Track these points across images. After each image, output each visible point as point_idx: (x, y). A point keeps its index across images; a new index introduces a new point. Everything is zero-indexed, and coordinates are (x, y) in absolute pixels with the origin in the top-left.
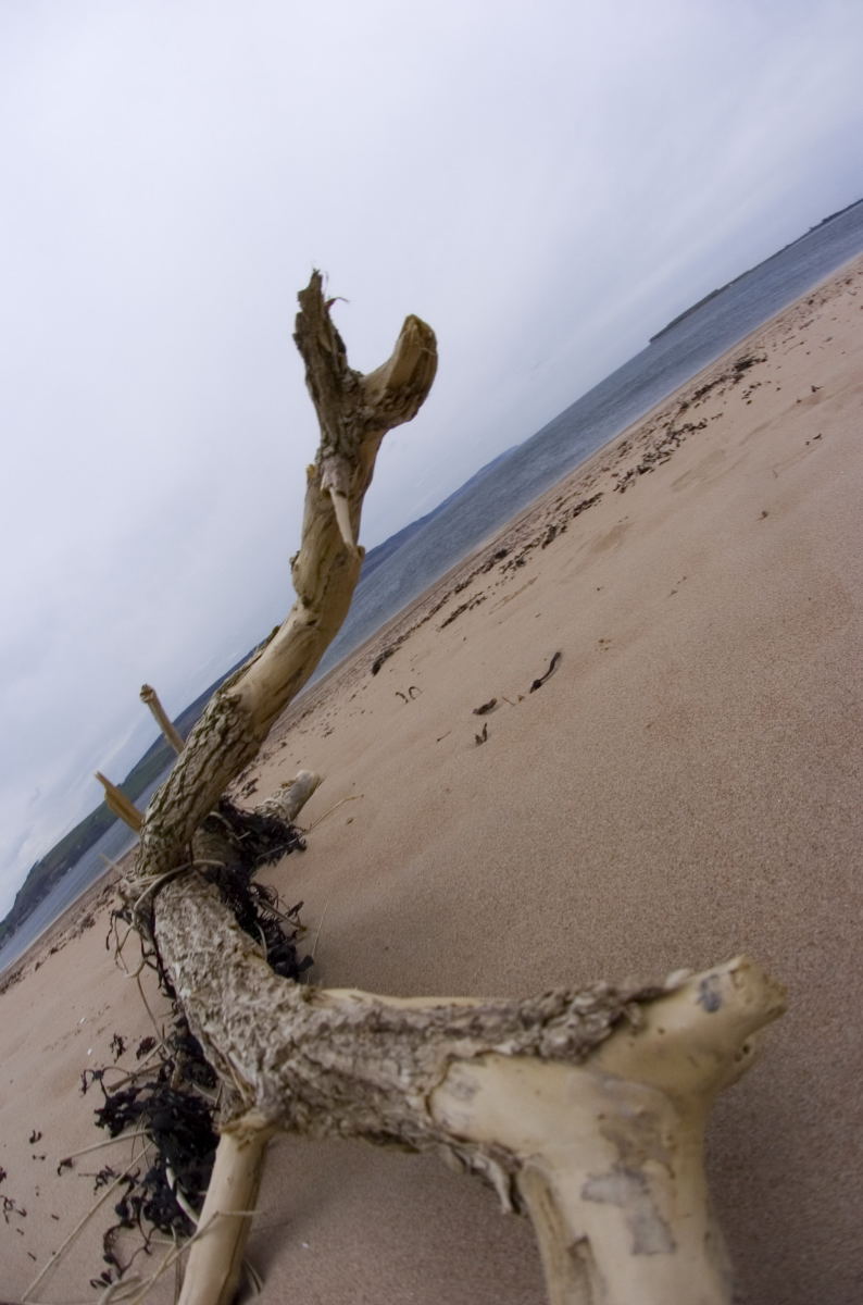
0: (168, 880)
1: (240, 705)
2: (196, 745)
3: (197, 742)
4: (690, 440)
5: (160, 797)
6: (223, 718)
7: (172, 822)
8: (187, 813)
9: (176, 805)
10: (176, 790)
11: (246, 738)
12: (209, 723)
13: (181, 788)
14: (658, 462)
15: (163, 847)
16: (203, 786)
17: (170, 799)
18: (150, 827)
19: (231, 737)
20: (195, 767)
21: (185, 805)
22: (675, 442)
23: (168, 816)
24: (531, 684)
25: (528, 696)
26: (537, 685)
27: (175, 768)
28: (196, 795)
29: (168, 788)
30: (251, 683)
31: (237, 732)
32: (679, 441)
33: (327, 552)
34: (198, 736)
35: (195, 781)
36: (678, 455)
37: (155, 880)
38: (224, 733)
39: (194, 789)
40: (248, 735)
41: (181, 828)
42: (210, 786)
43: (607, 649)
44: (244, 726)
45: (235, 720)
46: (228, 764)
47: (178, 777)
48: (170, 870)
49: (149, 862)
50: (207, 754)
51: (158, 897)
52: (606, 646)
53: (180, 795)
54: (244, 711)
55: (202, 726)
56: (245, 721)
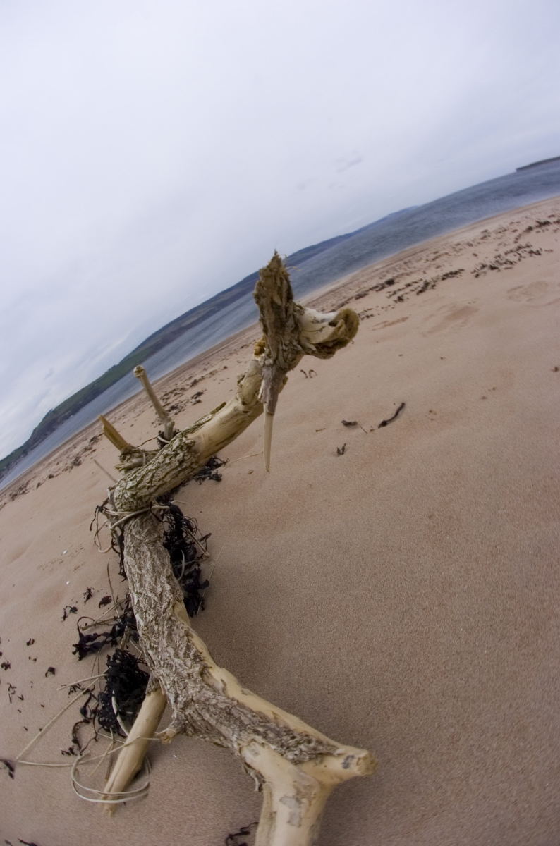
0: (135, 517)
1: (193, 448)
2: (163, 462)
3: (165, 460)
5: (138, 480)
6: (182, 454)
7: (143, 494)
8: (152, 493)
9: (147, 487)
10: (148, 481)
11: (193, 466)
12: (173, 453)
13: (151, 481)
16: (165, 483)
17: (143, 483)
18: (129, 492)
19: (185, 465)
20: (161, 474)
21: (152, 490)
23: (141, 491)
25: (378, 431)
26: (384, 424)
28: (159, 487)
29: (143, 477)
30: (202, 436)
31: (189, 463)
34: (165, 457)
37: (129, 514)
38: (181, 462)
39: (158, 484)
40: (196, 465)
41: (147, 498)
42: (168, 485)
44: (194, 460)
45: (189, 457)
46: (181, 477)
47: (150, 474)
49: (126, 505)
50: (168, 469)
51: (127, 526)
53: (149, 484)
54: (196, 452)
55: (169, 453)
56: (195, 457)
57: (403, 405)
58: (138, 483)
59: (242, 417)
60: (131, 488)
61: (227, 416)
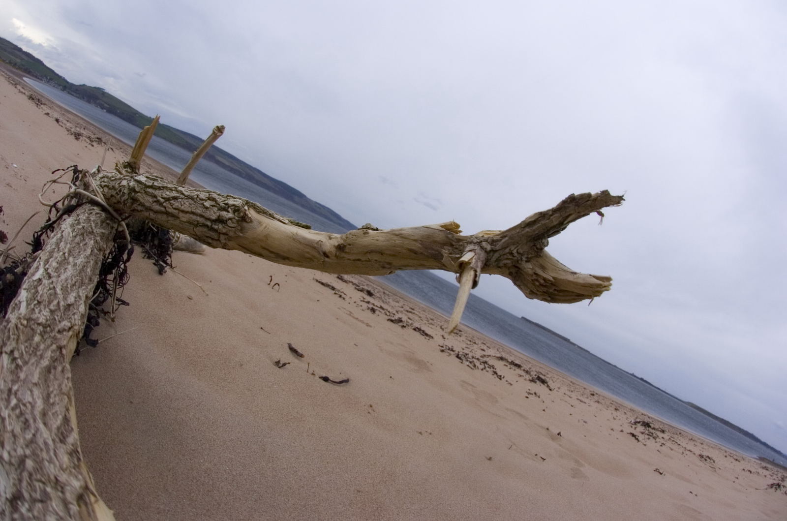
0: (103, 209)
1: (245, 224)
2: (202, 200)
3: (206, 200)
4: (489, 374)
5: (156, 184)
6: (230, 215)
7: (142, 200)
8: (152, 210)
9: (155, 199)
10: (164, 196)
11: (222, 237)
12: (222, 204)
13: (167, 200)
14: (468, 363)
15: (123, 198)
16: (178, 218)
17: (157, 193)
18: (132, 183)
19: (219, 226)
20: (186, 205)
21: (157, 207)
22: (482, 367)
23: (144, 195)
24: (324, 375)
25: (317, 377)
26: (326, 379)
27: (180, 188)
28: (167, 213)
29: (164, 188)
30: (264, 226)
31: (224, 231)
32: (485, 368)
33: (390, 255)
34: (209, 199)
35: (175, 209)
36: (477, 373)
37: (100, 199)
38: (220, 220)
39: (170, 210)
40: (225, 239)
41: (139, 208)
43: (369, 412)
44: (231, 234)
45: (232, 225)
46: (199, 231)
47: (174, 194)
48: (110, 206)
49: (110, 189)
50: (199, 211)
51: (90, 205)
52: (370, 411)
53: (162, 200)
54: (242, 230)
55: (218, 200)
56: (235, 233)
57: (347, 381)
58: (151, 187)
59: (316, 254)
60: (139, 182)
61: (305, 239)
